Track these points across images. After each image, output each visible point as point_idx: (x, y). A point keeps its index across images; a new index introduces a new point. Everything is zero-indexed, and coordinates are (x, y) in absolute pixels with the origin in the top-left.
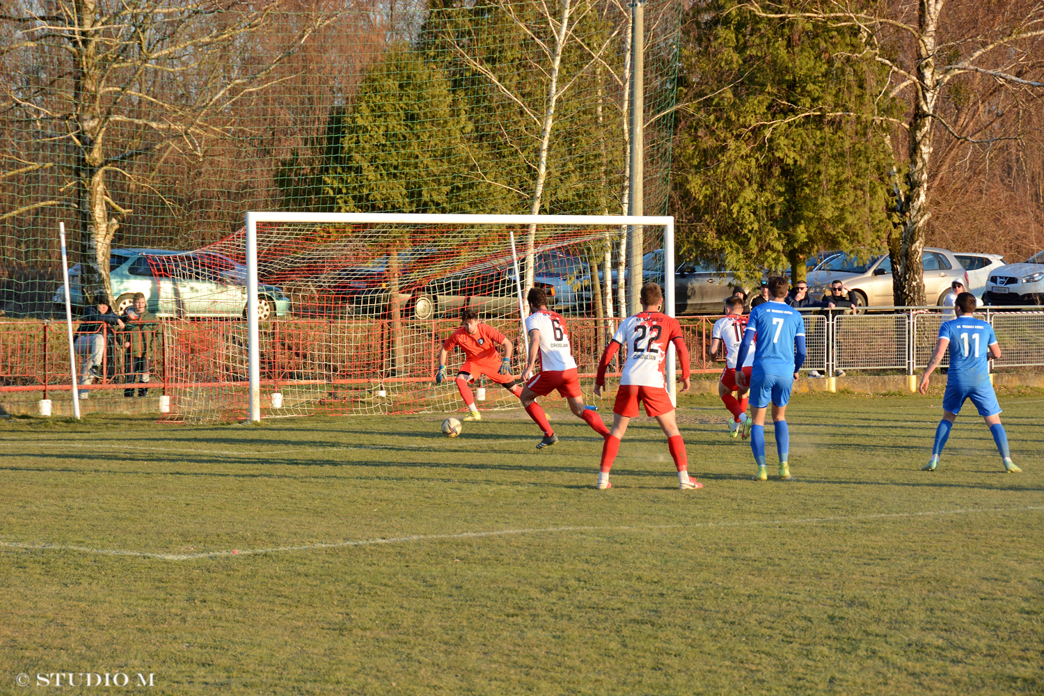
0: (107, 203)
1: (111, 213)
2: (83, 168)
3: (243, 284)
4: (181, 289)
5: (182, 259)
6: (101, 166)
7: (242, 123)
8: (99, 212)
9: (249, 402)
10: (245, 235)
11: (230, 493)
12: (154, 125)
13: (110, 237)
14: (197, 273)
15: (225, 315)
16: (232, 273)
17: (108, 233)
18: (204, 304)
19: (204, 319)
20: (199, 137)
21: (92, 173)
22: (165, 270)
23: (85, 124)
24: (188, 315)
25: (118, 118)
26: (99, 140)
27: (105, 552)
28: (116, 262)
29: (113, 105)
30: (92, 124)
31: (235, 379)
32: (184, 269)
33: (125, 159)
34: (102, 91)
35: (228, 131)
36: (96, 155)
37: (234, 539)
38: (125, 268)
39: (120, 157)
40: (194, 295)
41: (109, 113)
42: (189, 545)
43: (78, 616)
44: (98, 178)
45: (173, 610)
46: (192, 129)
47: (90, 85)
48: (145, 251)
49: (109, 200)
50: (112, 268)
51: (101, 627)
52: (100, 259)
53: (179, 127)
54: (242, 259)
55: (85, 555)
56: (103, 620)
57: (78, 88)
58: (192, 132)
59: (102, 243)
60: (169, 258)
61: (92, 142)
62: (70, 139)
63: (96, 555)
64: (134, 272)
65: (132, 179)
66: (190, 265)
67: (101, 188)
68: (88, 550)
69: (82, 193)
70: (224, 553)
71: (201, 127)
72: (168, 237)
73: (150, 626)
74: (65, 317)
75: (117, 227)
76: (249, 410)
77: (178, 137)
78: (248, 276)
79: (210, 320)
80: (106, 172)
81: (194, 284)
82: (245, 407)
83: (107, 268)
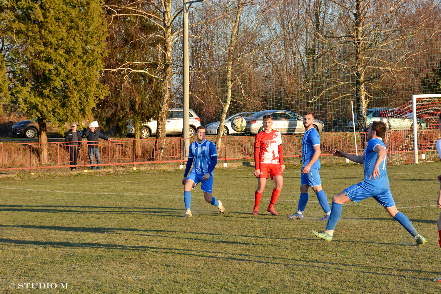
0: (366, 94)
1: (367, 97)
2: (358, 84)
3: (411, 119)
4: (390, 121)
5: (391, 111)
6: (364, 82)
7: (410, 66)
8: (363, 97)
9: (414, 157)
10: (412, 103)
11: (410, 187)
12: (381, 68)
13: (366, 105)
14: (396, 116)
15: (405, 129)
16: (407, 115)
17: (366, 104)
18: (398, 126)
19: (399, 130)
20: (396, 72)
21: (360, 85)
22: (385, 115)
23: (359, 69)
24: (393, 129)
25: (369, 67)
26: (363, 74)
27: (371, 206)
28: (368, 113)
29: (367, 62)
30: (361, 69)
31: (410, 150)
32: (392, 114)
33: (371, 80)
34: (364, 58)
35: (405, 69)
36: (362, 78)
37: (413, 202)
38: (371, 115)
39: (369, 79)
40: (395, 123)
41: (366, 65)
42: (399, 204)
43: (366, 227)
44: (362, 86)
45: (396, 226)
46: (393, 69)
47: (360, 57)
48: (378, 109)
49: (366, 93)
50: (367, 115)
51: (374, 231)
52: (363, 112)
53: (389, 68)
54: (411, 111)
55: (365, 207)
56: (374, 228)
57: (357, 58)
58: (394, 70)
59: (364, 107)
60: (386, 111)
61: (361, 75)
62: (354, 74)
63: (369, 207)
64: (374, 116)
65: (373, 86)
66: (394, 113)
67: (363, 89)
68: (366, 206)
69: (358, 91)
70: (411, 207)
71: (396, 68)
72: (385, 104)
73: (389, 230)
74: (353, 131)
75: (368, 102)
76: (414, 160)
77: (388, 72)
78: (413, 116)
79: (401, 130)
80: (365, 84)
81: (395, 119)
82: (413, 159)
83: (366, 115)
